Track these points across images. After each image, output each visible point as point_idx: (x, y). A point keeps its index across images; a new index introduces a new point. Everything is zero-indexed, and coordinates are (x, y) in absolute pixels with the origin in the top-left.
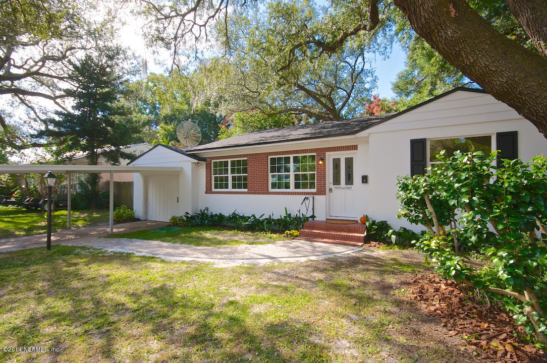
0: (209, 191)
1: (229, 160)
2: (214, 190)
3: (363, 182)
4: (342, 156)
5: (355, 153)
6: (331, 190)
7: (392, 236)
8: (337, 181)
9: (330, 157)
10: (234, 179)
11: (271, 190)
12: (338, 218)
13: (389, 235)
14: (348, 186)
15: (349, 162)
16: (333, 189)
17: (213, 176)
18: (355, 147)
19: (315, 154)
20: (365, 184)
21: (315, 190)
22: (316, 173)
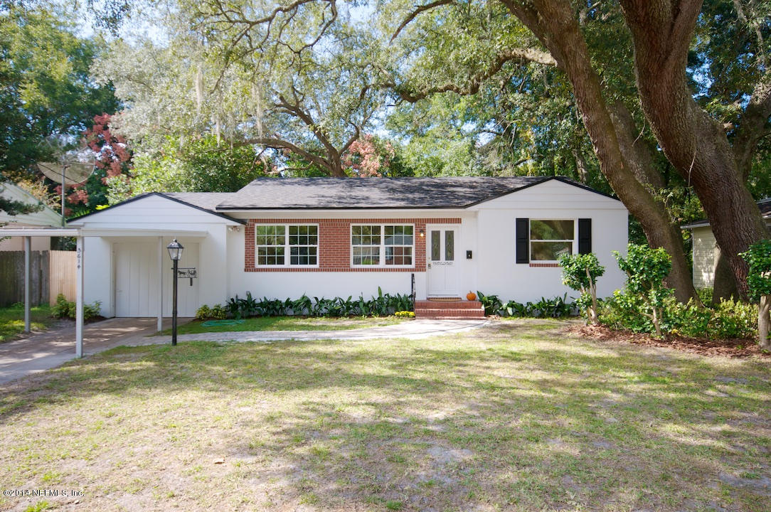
0: (249, 267)
1: (287, 226)
2: (258, 266)
3: (468, 257)
4: (443, 228)
5: (458, 227)
6: (429, 265)
7: (508, 308)
8: (436, 256)
9: (430, 228)
10: (293, 251)
11: (353, 266)
12: (439, 297)
13: (504, 308)
14: (449, 261)
15: (450, 235)
16: (432, 265)
17: (257, 247)
18: (458, 221)
19: (413, 225)
20: (470, 260)
21: (413, 266)
22: (413, 247)
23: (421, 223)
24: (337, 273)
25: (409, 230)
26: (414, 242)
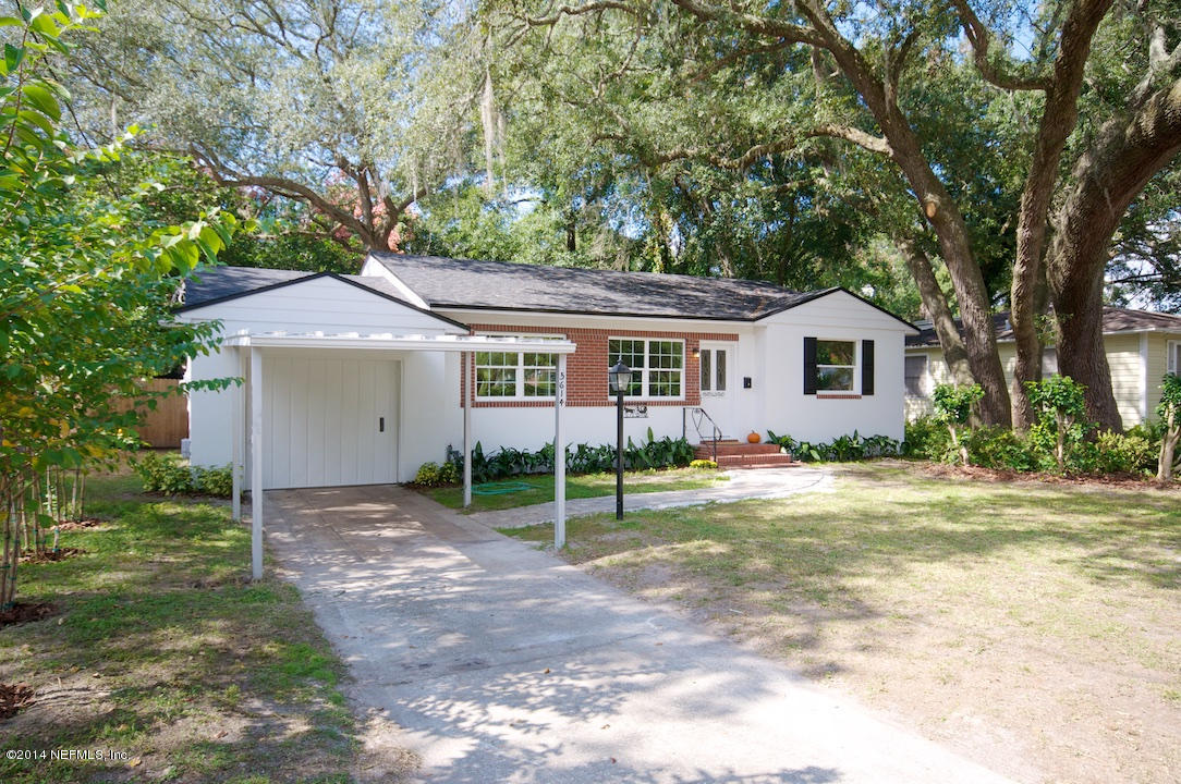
2: (478, 398)
3: (746, 387)
4: (714, 347)
5: (732, 345)
8: (706, 386)
9: (701, 346)
14: (721, 392)
15: (721, 355)
16: (701, 395)
18: (734, 337)
19: (683, 341)
20: (748, 389)
21: (682, 397)
22: (682, 371)
23: (692, 339)
24: (592, 408)
25: (678, 348)
26: (684, 366)
